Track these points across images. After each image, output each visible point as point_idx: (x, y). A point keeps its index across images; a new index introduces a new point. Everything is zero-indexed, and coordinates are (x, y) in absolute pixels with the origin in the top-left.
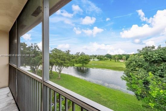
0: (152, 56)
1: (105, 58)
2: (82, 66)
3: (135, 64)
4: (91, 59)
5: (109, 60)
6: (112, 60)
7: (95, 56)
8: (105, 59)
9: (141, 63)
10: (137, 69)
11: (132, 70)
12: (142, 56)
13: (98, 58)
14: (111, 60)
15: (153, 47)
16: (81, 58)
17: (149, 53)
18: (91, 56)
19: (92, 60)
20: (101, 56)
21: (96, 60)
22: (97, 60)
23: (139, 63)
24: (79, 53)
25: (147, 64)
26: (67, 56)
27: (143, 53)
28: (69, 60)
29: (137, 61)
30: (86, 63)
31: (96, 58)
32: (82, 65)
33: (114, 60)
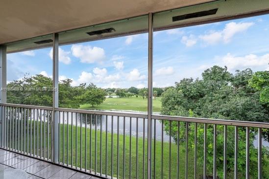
0: (191, 91)
1: (129, 93)
2: (91, 107)
3: (173, 100)
4: (107, 95)
5: (135, 96)
6: (139, 96)
7: (113, 90)
8: (129, 95)
9: (180, 100)
10: (176, 107)
11: (170, 109)
12: (181, 90)
13: (118, 94)
14: (137, 97)
15: (192, 80)
16: (90, 93)
17: (188, 87)
18: (105, 90)
19: (107, 97)
20: (122, 90)
21: (114, 97)
22: (116, 97)
23: (178, 99)
24: (85, 84)
25: (185, 101)
26: (65, 90)
27: (182, 87)
28: (70, 97)
29: (176, 97)
30: (99, 103)
31: (114, 94)
32: (92, 105)
33: (142, 97)
